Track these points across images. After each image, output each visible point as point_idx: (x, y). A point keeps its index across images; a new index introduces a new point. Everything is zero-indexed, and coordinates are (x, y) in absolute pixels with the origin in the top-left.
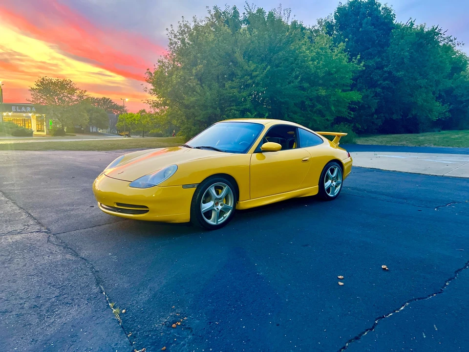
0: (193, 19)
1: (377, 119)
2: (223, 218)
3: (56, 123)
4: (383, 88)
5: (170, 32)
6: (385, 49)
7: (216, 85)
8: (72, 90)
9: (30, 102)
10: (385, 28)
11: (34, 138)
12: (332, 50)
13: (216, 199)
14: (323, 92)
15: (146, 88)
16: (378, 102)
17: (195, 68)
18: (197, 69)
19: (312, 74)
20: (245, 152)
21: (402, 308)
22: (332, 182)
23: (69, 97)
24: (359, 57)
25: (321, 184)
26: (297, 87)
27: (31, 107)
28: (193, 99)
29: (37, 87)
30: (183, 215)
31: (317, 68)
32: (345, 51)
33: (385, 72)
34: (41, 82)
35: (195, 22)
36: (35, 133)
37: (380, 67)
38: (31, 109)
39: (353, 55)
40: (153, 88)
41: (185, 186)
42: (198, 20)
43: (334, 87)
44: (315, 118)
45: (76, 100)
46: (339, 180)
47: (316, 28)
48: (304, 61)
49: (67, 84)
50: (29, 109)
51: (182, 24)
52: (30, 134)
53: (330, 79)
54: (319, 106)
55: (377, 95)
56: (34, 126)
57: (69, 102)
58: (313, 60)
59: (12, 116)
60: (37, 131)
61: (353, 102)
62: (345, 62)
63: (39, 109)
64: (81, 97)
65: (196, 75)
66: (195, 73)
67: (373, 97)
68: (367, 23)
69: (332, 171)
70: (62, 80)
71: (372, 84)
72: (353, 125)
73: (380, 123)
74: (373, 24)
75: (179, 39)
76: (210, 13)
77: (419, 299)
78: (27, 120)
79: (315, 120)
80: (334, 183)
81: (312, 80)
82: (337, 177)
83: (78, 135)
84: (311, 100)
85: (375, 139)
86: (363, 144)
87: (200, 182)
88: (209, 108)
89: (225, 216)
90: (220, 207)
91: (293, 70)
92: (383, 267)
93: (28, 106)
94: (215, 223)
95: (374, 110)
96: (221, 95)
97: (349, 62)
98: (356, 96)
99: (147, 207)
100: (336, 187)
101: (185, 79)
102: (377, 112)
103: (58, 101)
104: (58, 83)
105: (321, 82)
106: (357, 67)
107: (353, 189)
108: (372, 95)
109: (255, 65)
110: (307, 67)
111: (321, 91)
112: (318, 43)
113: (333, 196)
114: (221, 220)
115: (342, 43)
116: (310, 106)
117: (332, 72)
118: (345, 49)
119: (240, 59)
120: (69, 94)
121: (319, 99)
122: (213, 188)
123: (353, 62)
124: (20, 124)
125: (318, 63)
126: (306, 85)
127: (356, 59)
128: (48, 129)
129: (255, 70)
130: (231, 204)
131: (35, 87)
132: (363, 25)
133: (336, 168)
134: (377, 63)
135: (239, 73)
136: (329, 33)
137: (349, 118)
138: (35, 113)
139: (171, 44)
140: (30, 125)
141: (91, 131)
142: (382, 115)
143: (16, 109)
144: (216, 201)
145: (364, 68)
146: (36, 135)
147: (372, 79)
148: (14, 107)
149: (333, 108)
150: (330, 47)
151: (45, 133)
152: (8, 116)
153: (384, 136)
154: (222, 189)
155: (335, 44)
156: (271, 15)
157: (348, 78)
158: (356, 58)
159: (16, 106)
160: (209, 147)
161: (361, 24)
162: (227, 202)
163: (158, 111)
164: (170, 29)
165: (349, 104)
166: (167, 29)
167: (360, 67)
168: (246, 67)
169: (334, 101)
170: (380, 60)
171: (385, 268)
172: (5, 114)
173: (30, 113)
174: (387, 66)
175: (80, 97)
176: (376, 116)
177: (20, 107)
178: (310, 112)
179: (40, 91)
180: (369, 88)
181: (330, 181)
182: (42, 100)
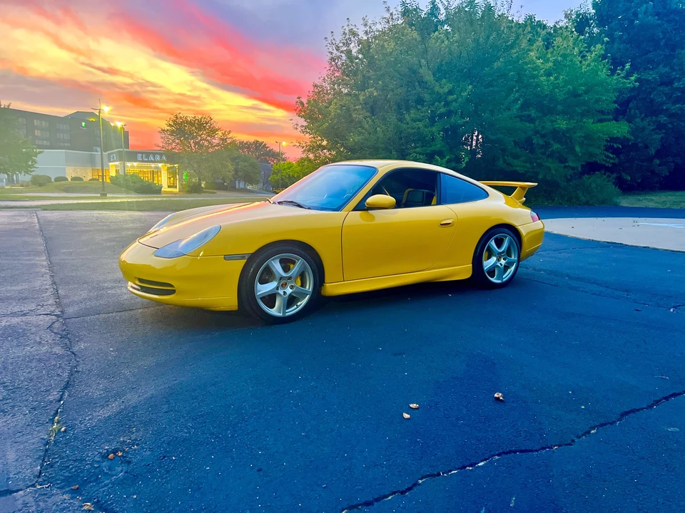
0: (362, 22)
1: (659, 165)
2: (295, 307)
3: (190, 176)
4: (671, 116)
5: (330, 42)
6: (677, 52)
7: (393, 118)
8: (213, 131)
9: (159, 149)
10: (677, 18)
11: (162, 195)
12: (583, 57)
13: (281, 278)
14: (562, 124)
15: (297, 125)
16: (662, 138)
17: (363, 92)
18: (366, 94)
19: (547, 96)
20: (338, 209)
21: (481, 464)
22: (498, 260)
23: (208, 140)
24: (628, 66)
25: (477, 262)
26: (515, 117)
27: (161, 155)
28: (357, 138)
29: (169, 128)
30: (227, 299)
31: (556, 86)
32: (604, 57)
33: (677, 89)
34: (174, 121)
35: (366, 25)
36: (165, 188)
37: (667, 82)
38: (161, 158)
39: (616, 63)
40: (305, 124)
41: (228, 257)
42: (370, 22)
43: (583, 115)
44: (549, 165)
45: (218, 145)
46: (513, 257)
47: (561, 24)
48: (534, 77)
49: (207, 123)
50: (158, 158)
51: (347, 29)
52: (158, 191)
53: (575, 103)
54: (556, 146)
55: (660, 127)
56: (164, 180)
57: (208, 147)
58: (549, 74)
59: (138, 167)
60: (169, 187)
61: (613, 139)
62: (603, 74)
63: (170, 157)
64: (224, 140)
65: (366, 104)
66: (364, 100)
67: (653, 130)
68: (645, 13)
69: (499, 243)
70: (200, 117)
71: (652, 110)
72: (615, 175)
73: (664, 171)
74: (658, 14)
75: (342, 52)
76: (388, 10)
77: (521, 451)
78: (155, 173)
79: (549, 169)
80: (503, 262)
81: (546, 106)
82: (508, 252)
83: (219, 193)
84: (543, 136)
85: (653, 198)
86: (631, 206)
87: (252, 250)
88: (380, 150)
89: (299, 304)
90: (289, 291)
91: (511, 90)
92: (496, 395)
93: (157, 153)
94: (281, 314)
95: (652, 151)
96: (401, 132)
97: (612, 74)
98: (620, 129)
99: (172, 286)
100: (506, 268)
101: (348, 109)
102: (659, 154)
103: (195, 147)
104: (195, 121)
105: (560, 107)
106: (624, 83)
107: (551, 272)
108: (652, 128)
109: (451, 85)
110: (538, 85)
111: (559, 121)
112: (558, 47)
113: (499, 281)
114: (292, 311)
115: (599, 46)
116: (542, 147)
117: (580, 92)
118: (603, 55)
119: (429, 77)
120: (209, 136)
121: (556, 135)
122: (278, 261)
123: (619, 75)
124: (147, 178)
125: (556, 79)
126: (533, 113)
127: (622, 70)
128: (182, 185)
129: (451, 92)
130: (309, 287)
131: (166, 128)
132: (640, 16)
133: (506, 237)
134: (661, 76)
135: (427, 97)
136: (581, 32)
137: (607, 165)
138: (165, 162)
139: (333, 59)
140: (160, 178)
141: (237, 187)
142: (670, 159)
143: (142, 157)
144: (282, 282)
145: (637, 83)
146: (166, 192)
147: (652, 101)
148: (140, 155)
149: (578, 149)
150: (581, 52)
151: (177, 190)
152: (133, 167)
153: (671, 193)
154: (294, 263)
155: (589, 47)
156: (489, 8)
157: (608, 100)
158: (624, 67)
159: (142, 153)
160: (292, 202)
161: (635, 14)
162: (303, 285)
163: (311, 156)
164: (330, 38)
165: (607, 141)
166: (326, 38)
167: (630, 83)
168: (437, 88)
169: (579, 137)
170: (667, 69)
171: (498, 398)
172: (129, 164)
173: (160, 162)
174: (679, 79)
175: (222, 139)
176: (657, 161)
177: (148, 155)
178: (540, 156)
179: (172, 133)
180: (646, 116)
181: (494, 259)
182: (174, 144)
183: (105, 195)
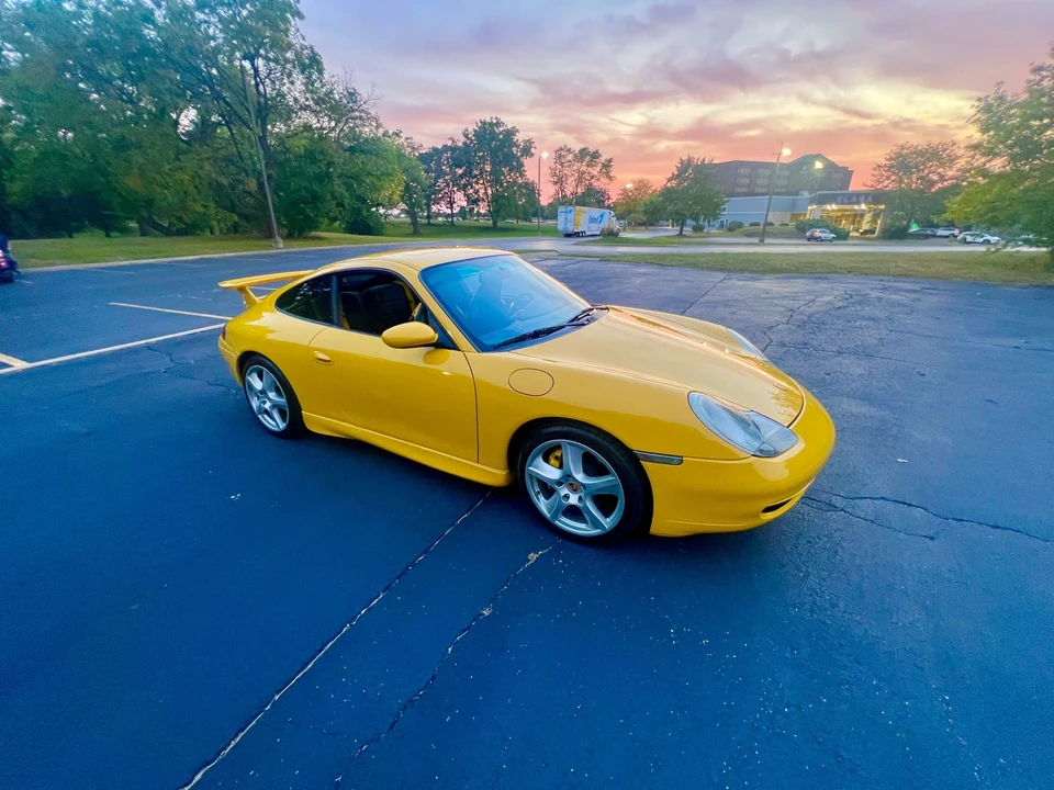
8: (951, 160)
9: (866, 188)
11: (848, 242)
29: (887, 162)
34: (897, 153)
38: (865, 199)
45: (953, 178)
50: (862, 199)
52: (844, 236)
63: (878, 197)
70: (938, 143)
78: (859, 215)
93: (862, 194)
104: (926, 150)
120: (942, 167)
128: (882, 230)
131: (884, 162)
143: (843, 199)
151: (876, 236)
159: (843, 195)
172: (829, 207)
177: (849, 197)
182: (886, 183)
183: (762, 241)
